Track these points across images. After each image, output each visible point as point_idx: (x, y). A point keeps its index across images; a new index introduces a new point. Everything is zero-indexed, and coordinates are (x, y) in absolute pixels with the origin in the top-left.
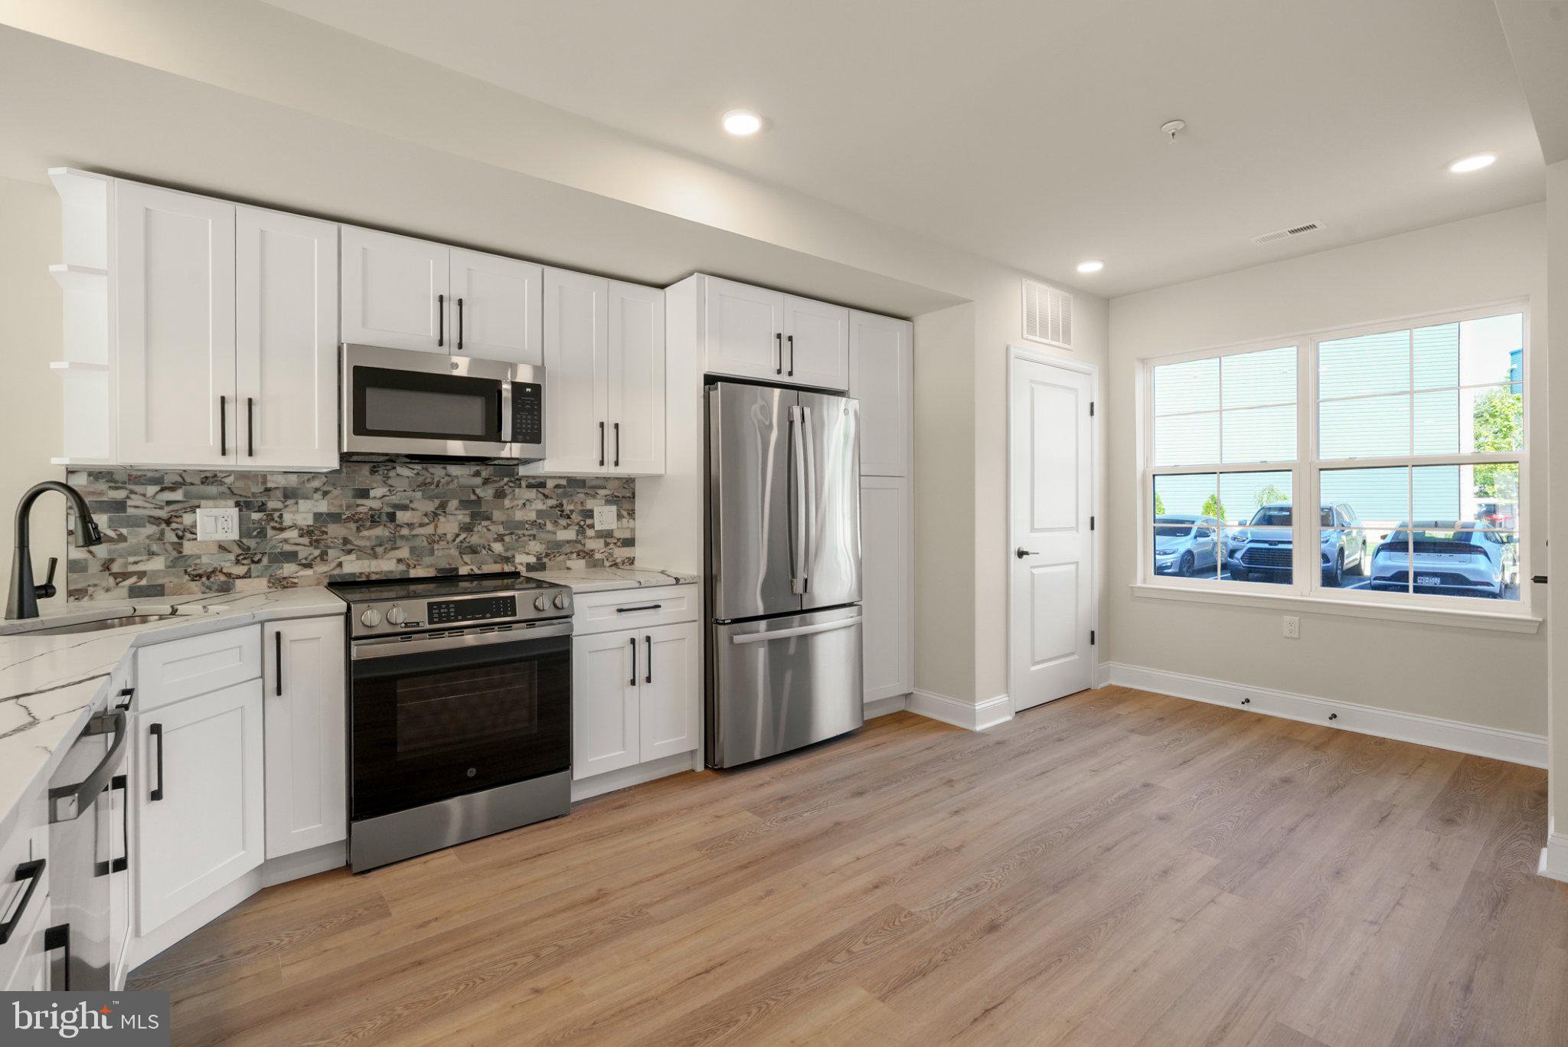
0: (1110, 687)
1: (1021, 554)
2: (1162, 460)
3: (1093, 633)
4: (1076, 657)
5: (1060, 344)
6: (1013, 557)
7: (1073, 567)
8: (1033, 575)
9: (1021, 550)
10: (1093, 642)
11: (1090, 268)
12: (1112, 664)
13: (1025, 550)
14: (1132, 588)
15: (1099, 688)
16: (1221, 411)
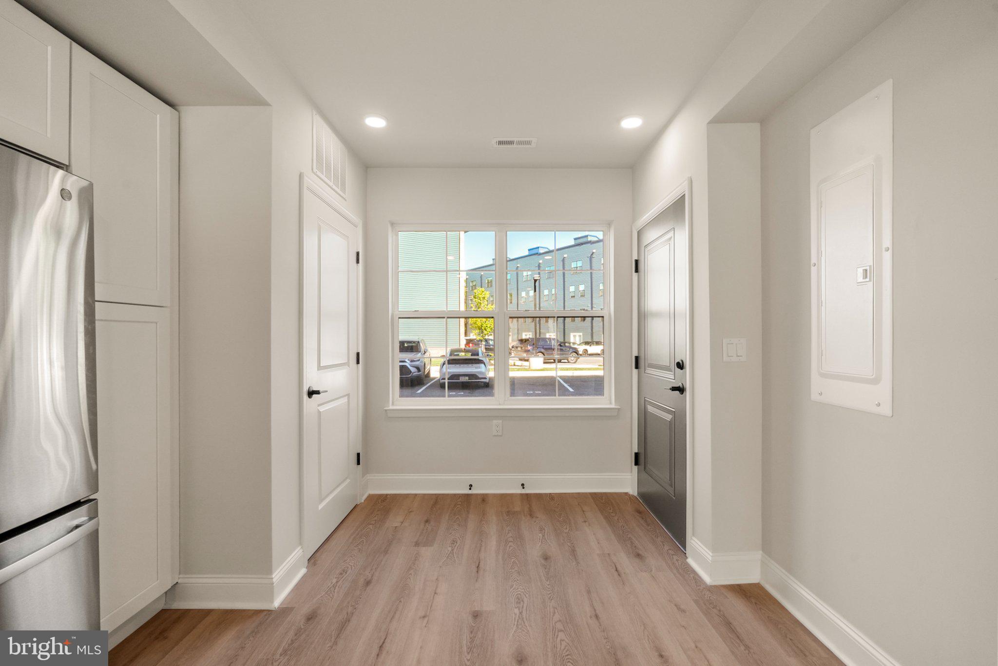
0: (371, 497)
1: (311, 393)
2: (405, 305)
3: (358, 455)
4: (348, 481)
5: (339, 191)
6: (305, 396)
7: (345, 400)
8: (319, 412)
9: (311, 390)
10: (358, 463)
11: (375, 122)
12: (369, 477)
13: (315, 389)
14: (386, 410)
15: (363, 501)
16: (447, 271)
